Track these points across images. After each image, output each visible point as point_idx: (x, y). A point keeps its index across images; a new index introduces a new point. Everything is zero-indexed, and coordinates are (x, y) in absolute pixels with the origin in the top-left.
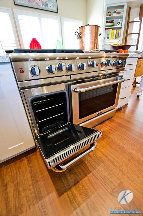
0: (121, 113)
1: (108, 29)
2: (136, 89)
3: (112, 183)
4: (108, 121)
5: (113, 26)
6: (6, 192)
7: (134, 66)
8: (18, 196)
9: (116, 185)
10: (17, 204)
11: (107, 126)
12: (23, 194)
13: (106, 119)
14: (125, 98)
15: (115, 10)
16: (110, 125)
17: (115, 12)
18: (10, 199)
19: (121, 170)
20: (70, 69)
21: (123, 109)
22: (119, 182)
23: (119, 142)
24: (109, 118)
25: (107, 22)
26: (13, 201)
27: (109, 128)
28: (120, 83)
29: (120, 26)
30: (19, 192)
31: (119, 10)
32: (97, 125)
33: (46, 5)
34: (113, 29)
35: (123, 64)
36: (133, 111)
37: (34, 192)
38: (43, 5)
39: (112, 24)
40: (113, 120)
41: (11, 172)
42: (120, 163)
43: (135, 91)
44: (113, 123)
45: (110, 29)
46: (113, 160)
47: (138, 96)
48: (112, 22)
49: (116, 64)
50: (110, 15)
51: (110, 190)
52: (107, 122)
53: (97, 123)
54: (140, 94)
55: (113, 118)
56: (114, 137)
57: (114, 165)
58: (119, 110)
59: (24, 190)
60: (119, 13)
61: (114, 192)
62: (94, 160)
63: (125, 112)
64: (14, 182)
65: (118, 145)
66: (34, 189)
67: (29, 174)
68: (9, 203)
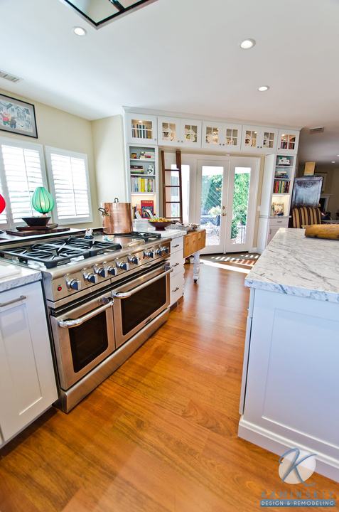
0: (177, 313)
1: (134, 176)
2: (191, 267)
3: (182, 405)
4: (161, 329)
5: (142, 173)
6: (35, 484)
7: (181, 246)
8: (59, 477)
9: (186, 405)
10: (64, 486)
11: (161, 338)
12: (67, 472)
13: (158, 327)
14: (177, 289)
15: (142, 152)
16: (165, 335)
17: (143, 155)
18: (49, 487)
19: (189, 388)
20: (112, 272)
21: (178, 306)
22: (188, 401)
23: (181, 356)
24: (162, 325)
25: (132, 167)
26: (54, 486)
27: (165, 339)
28: (168, 274)
29: (152, 174)
30: (58, 473)
31: (147, 153)
32: (147, 340)
33: (13, 124)
34: (142, 177)
35: (167, 251)
36: (193, 306)
37: (84, 460)
38: (5, 123)
39: (140, 170)
40: (168, 326)
41: (26, 458)
42: (186, 379)
43: (190, 272)
44: (168, 331)
45: (137, 176)
46: (176, 379)
47: (195, 281)
48: (140, 167)
49: (160, 254)
50: (135, 158)
51: (181, 413)
52: (160, 332)
53: (146, 338)
54: (197, 278)
55: (167, 324)
56: (175, 350)
57: (180, 384)
58: (174, 307)
59: (67, 466)
60: (149, 157)
61: (186, 413)
62: (155, 389)
63: (181, 309)
64: (40, 467)
65: (180, 360)
66: (82, 458)
67: (62, 445)
68: (49, 492)
